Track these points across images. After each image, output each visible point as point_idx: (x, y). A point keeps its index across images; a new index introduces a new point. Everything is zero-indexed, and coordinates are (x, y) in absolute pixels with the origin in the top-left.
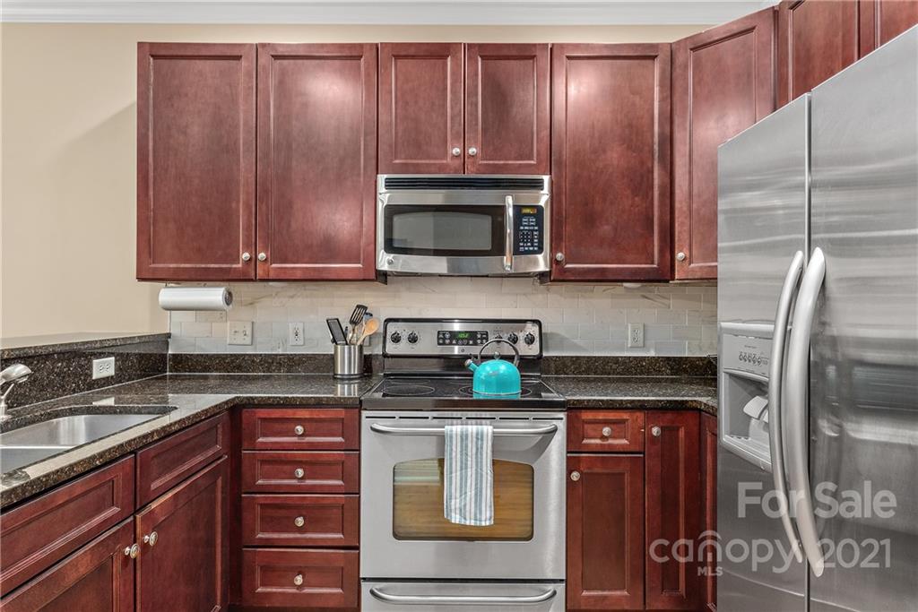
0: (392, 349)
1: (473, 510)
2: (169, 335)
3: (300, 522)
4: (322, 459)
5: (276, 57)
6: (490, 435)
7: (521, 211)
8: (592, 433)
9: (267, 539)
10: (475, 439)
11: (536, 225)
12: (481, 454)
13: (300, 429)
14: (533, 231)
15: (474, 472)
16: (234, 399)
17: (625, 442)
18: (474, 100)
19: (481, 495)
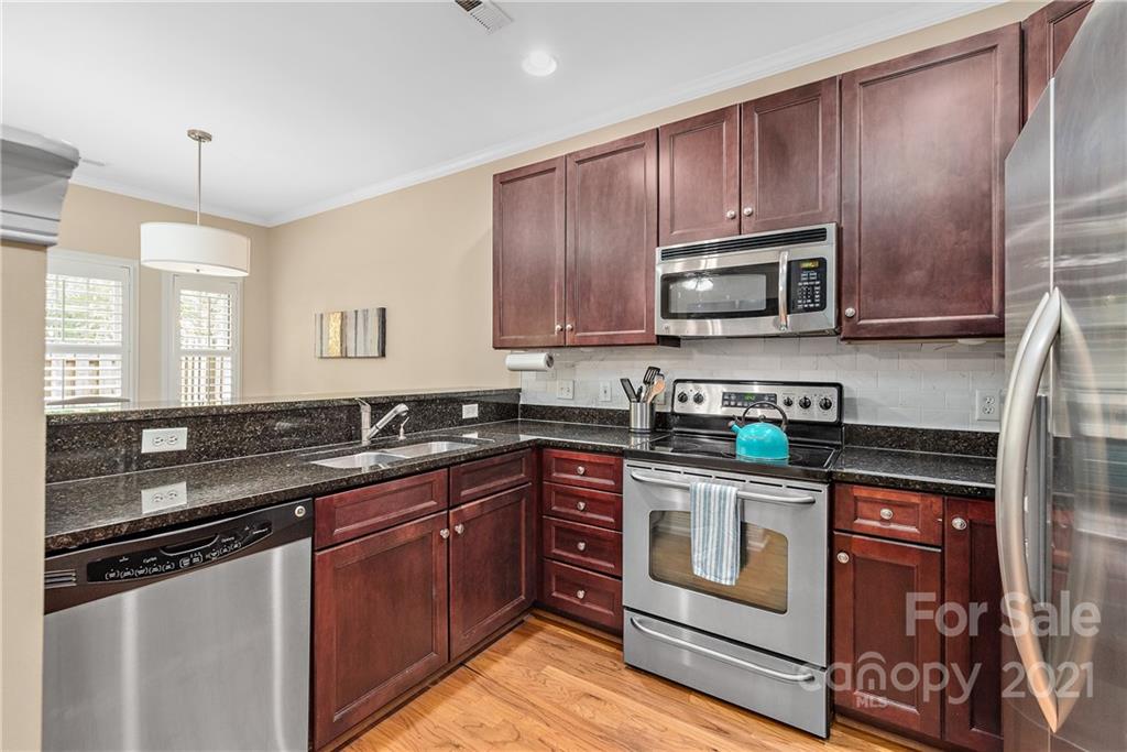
0: (679, 408)
1: (713, 566)
2: (520, 390)
3: (582, 546)
4: (598, 497)
5: (579, 162)
6: (733, 494)
7: (799, 265)
8: (869, 514)
9: (560, 555)
10: (717, 499)
11: (818, 280)
12: (724, 513)
13: (581, 469)
14: (813, 286)
15: (716, 529)
16: (535, 440)
17: (913, 529)
18: (750, 158)
19: (722, 553)
